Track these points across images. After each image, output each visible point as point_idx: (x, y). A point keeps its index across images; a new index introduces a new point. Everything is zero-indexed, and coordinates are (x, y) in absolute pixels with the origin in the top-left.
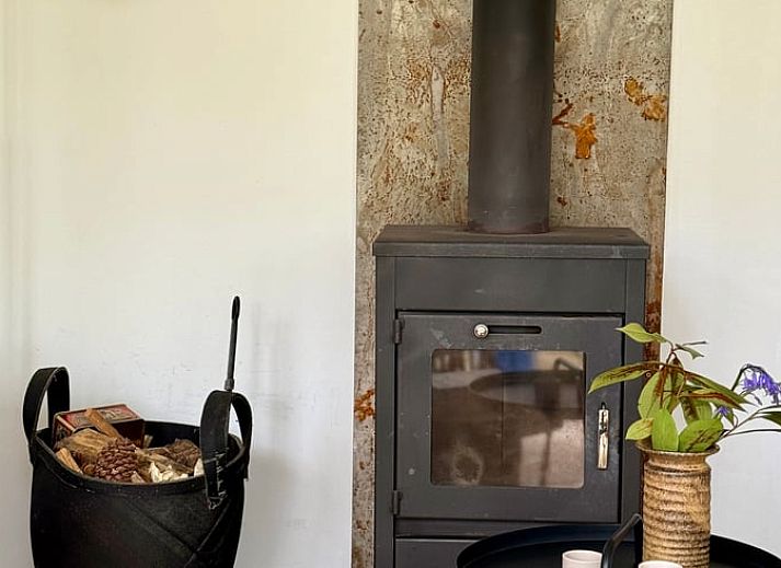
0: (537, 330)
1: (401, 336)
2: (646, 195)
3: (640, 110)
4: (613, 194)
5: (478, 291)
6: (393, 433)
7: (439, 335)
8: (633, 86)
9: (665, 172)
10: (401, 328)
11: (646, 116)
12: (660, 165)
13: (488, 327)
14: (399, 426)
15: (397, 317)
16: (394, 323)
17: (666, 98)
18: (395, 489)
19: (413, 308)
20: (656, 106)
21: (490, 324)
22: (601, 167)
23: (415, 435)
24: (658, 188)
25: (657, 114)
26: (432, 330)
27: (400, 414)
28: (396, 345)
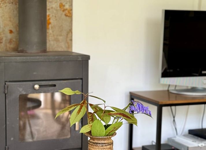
0: (55, 85)
1: (7, 91)
2: (67, 41)
3: (64, 13)
4: (57, 40)
5: (34, 73)
6: (5, 126)
7: (21, 89)
8: (62, 6)
9: (72, 33)
10: (7, 88)
11: (66, 15)
12: (71, 31)
13: (39, 85)
14: (7, 123)
15: (5, 84)
16: (5, 87)
17: (72, 10)
18: (6, 145)
19: (11, 80)
20: (69, 12)
21: (40, 85)
22: (53, 32)
23: (13, 126)
24: (70, 38)
25: (69, 14)
26: (18, 88)
27: (7, 119)
28: (5, 94)
